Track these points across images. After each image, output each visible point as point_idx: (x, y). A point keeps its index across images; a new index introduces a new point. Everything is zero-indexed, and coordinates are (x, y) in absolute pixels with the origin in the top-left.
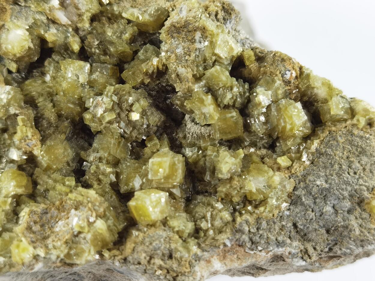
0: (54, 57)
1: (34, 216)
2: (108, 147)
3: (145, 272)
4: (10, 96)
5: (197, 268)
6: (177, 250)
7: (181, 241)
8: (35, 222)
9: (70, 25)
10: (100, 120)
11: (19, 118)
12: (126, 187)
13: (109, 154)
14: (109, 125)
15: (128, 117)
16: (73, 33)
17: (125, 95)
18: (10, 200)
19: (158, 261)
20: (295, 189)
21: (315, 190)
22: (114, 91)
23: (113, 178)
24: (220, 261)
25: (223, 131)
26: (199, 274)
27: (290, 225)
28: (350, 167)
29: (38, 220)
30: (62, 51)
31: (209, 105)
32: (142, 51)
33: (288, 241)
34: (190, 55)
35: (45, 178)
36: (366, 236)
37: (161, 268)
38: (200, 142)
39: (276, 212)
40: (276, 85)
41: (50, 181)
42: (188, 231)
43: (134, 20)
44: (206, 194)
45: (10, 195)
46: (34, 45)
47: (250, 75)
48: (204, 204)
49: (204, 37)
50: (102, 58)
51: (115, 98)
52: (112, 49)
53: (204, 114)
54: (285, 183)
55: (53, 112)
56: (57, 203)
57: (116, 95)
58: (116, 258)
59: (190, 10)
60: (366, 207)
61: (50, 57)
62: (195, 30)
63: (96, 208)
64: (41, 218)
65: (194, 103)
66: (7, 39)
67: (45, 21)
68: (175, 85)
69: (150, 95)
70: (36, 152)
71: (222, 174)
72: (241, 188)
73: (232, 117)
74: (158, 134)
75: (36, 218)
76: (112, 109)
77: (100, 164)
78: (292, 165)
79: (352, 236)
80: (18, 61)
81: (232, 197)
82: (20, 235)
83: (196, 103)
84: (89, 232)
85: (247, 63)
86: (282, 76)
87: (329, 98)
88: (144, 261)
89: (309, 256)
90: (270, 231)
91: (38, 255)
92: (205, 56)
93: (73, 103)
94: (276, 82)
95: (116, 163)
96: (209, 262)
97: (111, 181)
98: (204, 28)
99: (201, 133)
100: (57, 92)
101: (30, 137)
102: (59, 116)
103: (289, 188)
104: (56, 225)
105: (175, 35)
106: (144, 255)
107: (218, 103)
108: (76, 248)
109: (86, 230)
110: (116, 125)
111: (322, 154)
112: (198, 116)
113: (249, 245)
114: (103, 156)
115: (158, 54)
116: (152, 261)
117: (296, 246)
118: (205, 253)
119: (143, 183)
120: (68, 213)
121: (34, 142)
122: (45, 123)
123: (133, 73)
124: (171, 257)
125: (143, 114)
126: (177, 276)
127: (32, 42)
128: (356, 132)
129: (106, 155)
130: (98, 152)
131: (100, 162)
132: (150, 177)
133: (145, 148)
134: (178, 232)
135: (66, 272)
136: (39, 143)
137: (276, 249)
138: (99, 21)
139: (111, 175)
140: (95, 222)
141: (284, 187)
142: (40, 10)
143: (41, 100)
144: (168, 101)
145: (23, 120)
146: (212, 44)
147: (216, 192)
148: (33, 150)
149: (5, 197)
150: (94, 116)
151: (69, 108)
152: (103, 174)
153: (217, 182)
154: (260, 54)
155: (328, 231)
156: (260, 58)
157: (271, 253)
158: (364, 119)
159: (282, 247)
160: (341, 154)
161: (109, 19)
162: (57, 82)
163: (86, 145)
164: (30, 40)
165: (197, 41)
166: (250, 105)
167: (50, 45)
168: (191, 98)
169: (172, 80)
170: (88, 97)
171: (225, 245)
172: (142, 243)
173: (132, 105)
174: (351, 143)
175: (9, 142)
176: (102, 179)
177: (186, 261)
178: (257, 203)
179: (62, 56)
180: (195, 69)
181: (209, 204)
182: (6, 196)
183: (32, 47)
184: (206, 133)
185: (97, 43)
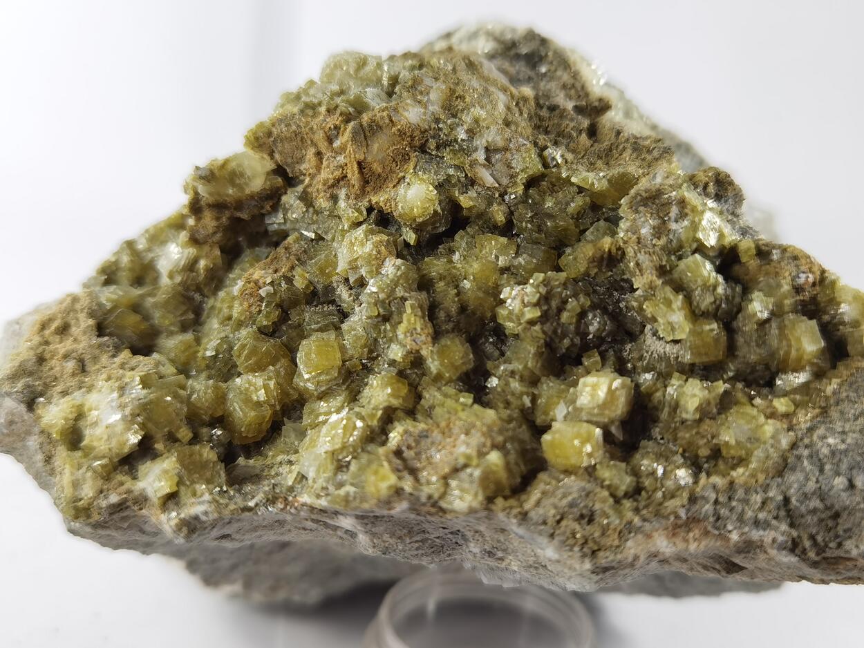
0: (468, 229)
1: (408, 438)
2: (525, 358)
3: (552, 537)
4: (399, 273)
5: (630, 543)
7: (611, 500)
8: (409, 447)
9: (496, 189)
10: (518, 318)
11: (408, 303)
12: (543, 417)
13: (526, 367)
14: (529, 325)
15: (558, 318)
16: (499, 200)
18: (380, 413)
19: (571, 524)
20: (795, 446)
21: (825, 451)
22: (544, 280)
23: (527, 401)
24: (667, 537)
25: (695, 351)
27: (780, 498)
29: (413, 444)
30: (482, 223)
31: (679, 309)
32: (591, 229)
33: (774, 523)
34: (659, 238)
35: (433, 390)
38: (661, 365)
39: (762, 477)
40: (782, 290)
41: (438, 395)
42: (623, 488)
43: (587, 187)
44: (662, 442)
45: (381, 407)
46: (443, 210)
47: (746, 275)
48: (655, 454)
49: (682, 216)
50: (535, 235)
51: (543, 290)
52: (549, 224)
53: (669, 323)
54: (780, 437)
55: (454, 302)
56: (443, 424)
57: (545, 285)
58: (512, 510)
59: (667, 177)
61: (464, 229)
62: (670, 204)
63: (494, 434)
64: (418, 443)
65: (658, 305)
66: (405, 196)
67: (463, 180)
68: (633, 279)
70: (424, 352)
71: (687, 413)
72: (713, 437)
73: (712, 330)
75: (411, 441)
76: (537, 304)
77: (511, 380)
78: (794, 411)
80: (418, 229)
81: (698, 448)
82: (383, 458)
83: (661, 306)
84: (477, 466)
85: (744, 259)
86: (792, 280)
88: (551, 521)
91: (402, 489)
92: (682, 241)
93: (485, 292)
94: (782, 286)
95: (534, 381)
96: (649, 536)
97: (524, 405)
98: (683, 201)
99: (665, 352)
100: (465, 275)
101: (419, 330)
103: (786, 443)
105: (641, 209)
106: (553, 512)
107: (693, 307)
109: (475, 462)
110: (538, 328)
111: (842, 400)
112: (662, 327)
113: (712, 520)
114: (516, 369)
115: (613, 234)
116: (564, 523)
117: (784, 531)
118: (647, 524)
119: (568, 413)
120: (456, 440)
121: (423, 338)
122: (442, 315)
123: (575, 259)
126: (599, 550)
127: (440, 204)
129: (521, 368)
130: (510, 363)
131: (511, 377)
132: (578, 403)
133: (580, 366)
134: (609, 487)
135: (444, 528)
136: (429, 339)
137: (753, 532)
139: (525, 397)
140: (487, 453)
141: (779, 442)
142: (456, 162)
143: (442, 284)
144: (623, 305)
145: (412, 307)
146: (695, 227)
147: (676, 439)
148: (422, 349)
149: (373, 409)
150: (511, 312)
151: (479, 298)
152: (513, 394)
153: (678, 424)
154: (763, 248)
156: (763, 253)
161: (553, 185)
162: (467, 263)
163: (497, 353)
164: (437, 203)
165: (673, 219)
166: (740, 315)
167: (465, 213)
168: (654, 298)
169: (630, 272)
170: (506, 285)
171: (677, 517)
172: (553, 494)
175: (391, 334)
176: (511, 400)
177: (615, 529)
179: (480, 229)
180: (665, 259)
182: (376, 408)
183: (440, 211)
184: (673, 354)
185: (530, 215)
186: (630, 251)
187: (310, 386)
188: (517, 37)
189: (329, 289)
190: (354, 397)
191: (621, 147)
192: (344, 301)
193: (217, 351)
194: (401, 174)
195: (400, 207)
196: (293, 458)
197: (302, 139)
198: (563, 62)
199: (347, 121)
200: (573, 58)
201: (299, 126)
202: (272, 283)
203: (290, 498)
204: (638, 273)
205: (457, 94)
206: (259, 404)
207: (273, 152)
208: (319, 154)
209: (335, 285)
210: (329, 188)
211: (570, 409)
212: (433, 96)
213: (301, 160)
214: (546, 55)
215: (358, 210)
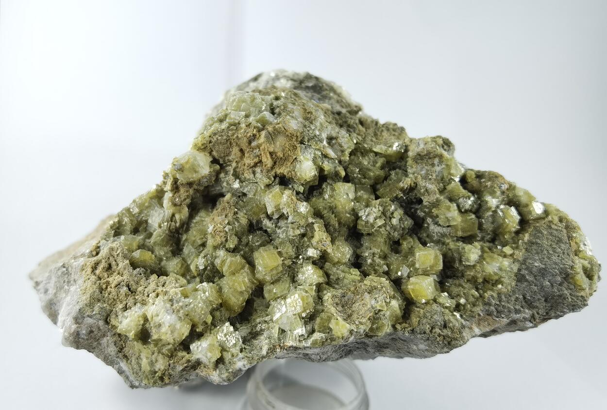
0: (328, 181)
1: (335, 299)
2: (379, 245)
3: (428, 339)
4: (307, 210)
5: (464, 334)
6: (450, 321)
9: (336, 159)
10: (372, 226)
11: (316, 226)
12: (396, 275)
13: (381, 250)
14: (378, 229)
15: (391, 222)
16: (338, 164)
17: (387, 206)
18: (314, 287)
19: (437, 330)
20: (519, 270)
21: (534, 270)
22: (379, 203)
23: (386, 268)
24: (477, 326)
25: (463, 230)
26: (466, 338)
27: (521, 297)
28: (554, 252)
30: (334, 177)
31: (454, 210)
32: (393, 174)
33: (522, 309)
34: (432, 175)
35: (335, 269)
36: (576, 302)
37: (439, 335)
38: (444, 239)
39: (509, 288)
40: (497, 194)
41: (340, 272)
42: (452, 306)
43: (383, 153)
44: (455, 278)
45: (314, 284)
48: (455, 285)
49: (441, 162)
50: (364, 180)
51: (381, 208)
52: (372, 174)
53: (447, 218)
54: (512, 266)
55: (336, 221)
56: (352, 289)
57: (381, 206)
58: (406, 329)
59: (426, 144)
60: (571, 280)
61: (326, 181)
62: (435, 157)
63: (388, 291)
64: (341, 301)
65: (440, 210)
66: (301, 168)
67: (320, 156)
68: (422, 198)
69: (401, 206)
70: (329, 250)
71: (468, 262)
72: (482, 271)
73: (471, 219)
74: (409, 234)
75: (337, 300)
76: (380, 217)
78: (514, 252)
79: (565, 302)
80: (306, 184)
81: (477, 278)
83: (443, 209)
84: (387, 310)
85: (469, 180)
86: (500, 188)
87: (529, 203)
88: (428, 331)
89: (534, 319)
90: (508, 303)
91: (352, 330)
92: (443, 175)
93: (349, 214)
94: (496, 192)
95: (385, 257)
96: (471, 328)
97: (384, 270)
98: (441, 156)
99: (443, 232)
100: (336, 206)
101: (324, 239)
102: (340, 223)
103: (515, 269)
104: (354, 305)
105: (419, 161)
106: (427, 326)
107: (461, 209)
108: (377, 323)
109: (385, 309)
110: (383, 229)
111: (533, 243)
112: (442, 220)
113: (495, 313)
114: (375, 252)
115: (407, 176)
116: (434, 331)
117: (527, 313)
118: (467, 322)
119: (411, 271)
120: (362, 296)
121: (327, 242)
122: (331, 229)
123: (390, 190)
124: (445, 326)
125: (401, 220)
126: (451, 340)
127: (316, 170)
128: (553, 226)
129: (379, 251)
130: (370, 249)
131: (374, 256)
132: (417, 266)
133: (403, 245)
134: (447, 307)
136: (330, 243)
137: (515, 316)
138: (355, 155)
139: (384, 266)
140: (390, 302)
141: (512, 269)
142: (317, 147)
143: (325, 212)
144: (413, 210)
145: (319, 227)
146: (448, 167)
147: (463, 276)
148: (327, 248)
149: (309, 286)
150: (367, 222)
151: (347, 217)
152: (378, 266)
153: (463, 268)
154: (478, 173)
155: (546, 301)
156: (480, 176)
157: (510, 319)
158: (556, 217)
159: (519, 314)
160: (547, 243)
161: (362, 153)
162: (335, 199)
163: (358, 245)
165: (436, 165)
166: (482, 209)
167: (326, 173)
168: (439, 206)
169: (421, 194)
170: (359, 209)
171: (479, 315)
172: (425, 317)
173: (392, 213)
174: (551, 234)
175: (308, 243)
176: (378, 269)
177: (457, 329)
178: (494, 282)
179: (333, 180)
180: (438, 185)
181: (460, 285)
182: (311, 285)
183: (317, 174)
184: (448, 232)
185: (358, 170)
186: (422, 183)
187: (268, 278)
188: (301, 77)
189: (259, 222)
190: (293, 280)
191: (380, 130)
192: (269, 228)
193: (205, 265)
194: (294, 157)
195: (298, 174)
196: (267, 319)
197: (230, 142)
198: (332, 89)
199: (259, 131)
200: (335, 87)
201: (228, 136)
202: (229, 224)
203: (282, 345)
204: (426, 194)
205: (307, 111)
206: (241, 293)
207: (212, 151)
208: (241, 150)
209: (262, 219)
210: (250, 168)
211: (411, 269)
212: (296, 113)
213: (229, 154)
214: (323, 86)
215: (269, 178)
